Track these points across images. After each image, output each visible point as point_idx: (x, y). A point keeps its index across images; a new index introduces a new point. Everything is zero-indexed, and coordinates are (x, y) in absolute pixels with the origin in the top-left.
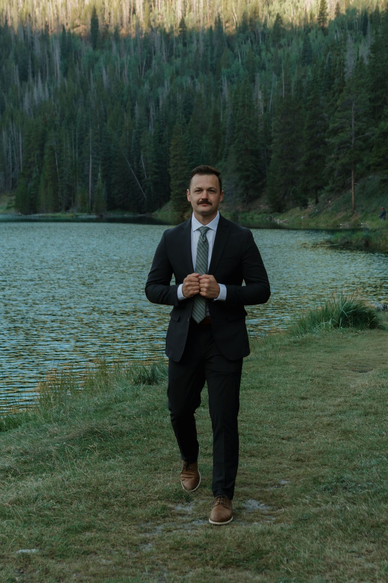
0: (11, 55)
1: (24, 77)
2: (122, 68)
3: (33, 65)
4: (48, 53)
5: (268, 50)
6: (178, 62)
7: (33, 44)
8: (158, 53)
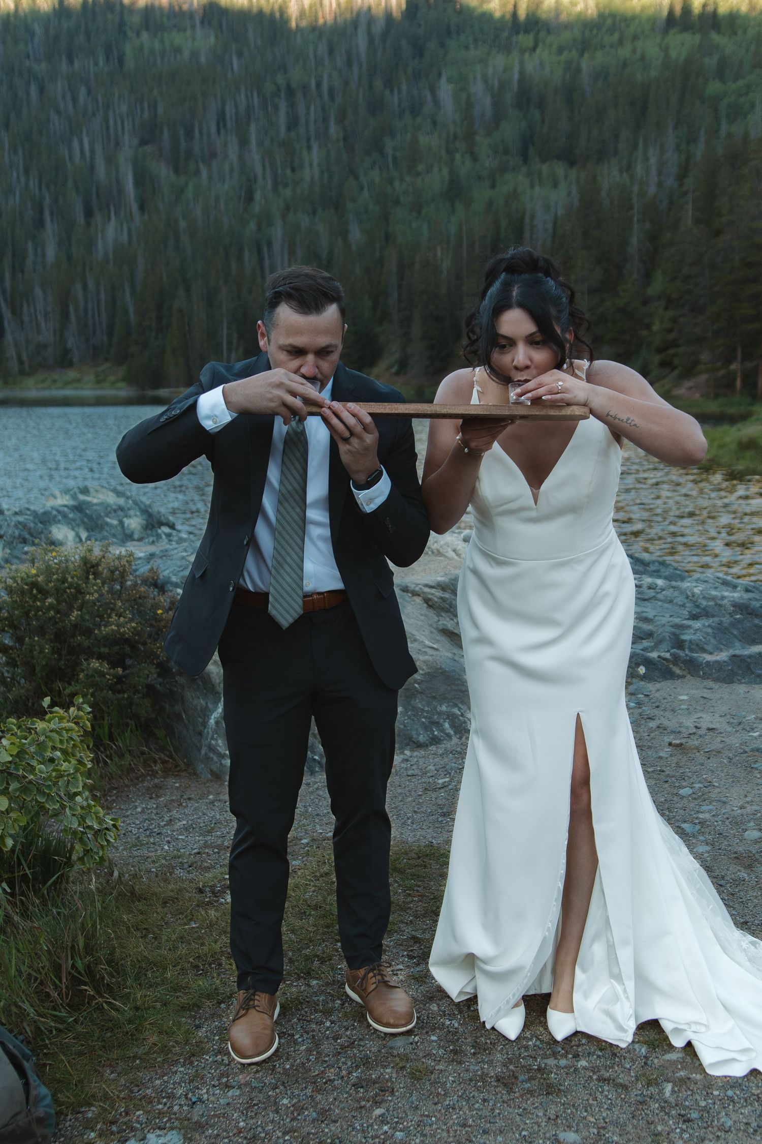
0: (70, 183)
1: (89, 213)
2: (217, 199)
3: (98, 195)
4: (117, 179)
5: (402, 180)
6: (288, 192)
7: (92, 168)
8: (261, 181)
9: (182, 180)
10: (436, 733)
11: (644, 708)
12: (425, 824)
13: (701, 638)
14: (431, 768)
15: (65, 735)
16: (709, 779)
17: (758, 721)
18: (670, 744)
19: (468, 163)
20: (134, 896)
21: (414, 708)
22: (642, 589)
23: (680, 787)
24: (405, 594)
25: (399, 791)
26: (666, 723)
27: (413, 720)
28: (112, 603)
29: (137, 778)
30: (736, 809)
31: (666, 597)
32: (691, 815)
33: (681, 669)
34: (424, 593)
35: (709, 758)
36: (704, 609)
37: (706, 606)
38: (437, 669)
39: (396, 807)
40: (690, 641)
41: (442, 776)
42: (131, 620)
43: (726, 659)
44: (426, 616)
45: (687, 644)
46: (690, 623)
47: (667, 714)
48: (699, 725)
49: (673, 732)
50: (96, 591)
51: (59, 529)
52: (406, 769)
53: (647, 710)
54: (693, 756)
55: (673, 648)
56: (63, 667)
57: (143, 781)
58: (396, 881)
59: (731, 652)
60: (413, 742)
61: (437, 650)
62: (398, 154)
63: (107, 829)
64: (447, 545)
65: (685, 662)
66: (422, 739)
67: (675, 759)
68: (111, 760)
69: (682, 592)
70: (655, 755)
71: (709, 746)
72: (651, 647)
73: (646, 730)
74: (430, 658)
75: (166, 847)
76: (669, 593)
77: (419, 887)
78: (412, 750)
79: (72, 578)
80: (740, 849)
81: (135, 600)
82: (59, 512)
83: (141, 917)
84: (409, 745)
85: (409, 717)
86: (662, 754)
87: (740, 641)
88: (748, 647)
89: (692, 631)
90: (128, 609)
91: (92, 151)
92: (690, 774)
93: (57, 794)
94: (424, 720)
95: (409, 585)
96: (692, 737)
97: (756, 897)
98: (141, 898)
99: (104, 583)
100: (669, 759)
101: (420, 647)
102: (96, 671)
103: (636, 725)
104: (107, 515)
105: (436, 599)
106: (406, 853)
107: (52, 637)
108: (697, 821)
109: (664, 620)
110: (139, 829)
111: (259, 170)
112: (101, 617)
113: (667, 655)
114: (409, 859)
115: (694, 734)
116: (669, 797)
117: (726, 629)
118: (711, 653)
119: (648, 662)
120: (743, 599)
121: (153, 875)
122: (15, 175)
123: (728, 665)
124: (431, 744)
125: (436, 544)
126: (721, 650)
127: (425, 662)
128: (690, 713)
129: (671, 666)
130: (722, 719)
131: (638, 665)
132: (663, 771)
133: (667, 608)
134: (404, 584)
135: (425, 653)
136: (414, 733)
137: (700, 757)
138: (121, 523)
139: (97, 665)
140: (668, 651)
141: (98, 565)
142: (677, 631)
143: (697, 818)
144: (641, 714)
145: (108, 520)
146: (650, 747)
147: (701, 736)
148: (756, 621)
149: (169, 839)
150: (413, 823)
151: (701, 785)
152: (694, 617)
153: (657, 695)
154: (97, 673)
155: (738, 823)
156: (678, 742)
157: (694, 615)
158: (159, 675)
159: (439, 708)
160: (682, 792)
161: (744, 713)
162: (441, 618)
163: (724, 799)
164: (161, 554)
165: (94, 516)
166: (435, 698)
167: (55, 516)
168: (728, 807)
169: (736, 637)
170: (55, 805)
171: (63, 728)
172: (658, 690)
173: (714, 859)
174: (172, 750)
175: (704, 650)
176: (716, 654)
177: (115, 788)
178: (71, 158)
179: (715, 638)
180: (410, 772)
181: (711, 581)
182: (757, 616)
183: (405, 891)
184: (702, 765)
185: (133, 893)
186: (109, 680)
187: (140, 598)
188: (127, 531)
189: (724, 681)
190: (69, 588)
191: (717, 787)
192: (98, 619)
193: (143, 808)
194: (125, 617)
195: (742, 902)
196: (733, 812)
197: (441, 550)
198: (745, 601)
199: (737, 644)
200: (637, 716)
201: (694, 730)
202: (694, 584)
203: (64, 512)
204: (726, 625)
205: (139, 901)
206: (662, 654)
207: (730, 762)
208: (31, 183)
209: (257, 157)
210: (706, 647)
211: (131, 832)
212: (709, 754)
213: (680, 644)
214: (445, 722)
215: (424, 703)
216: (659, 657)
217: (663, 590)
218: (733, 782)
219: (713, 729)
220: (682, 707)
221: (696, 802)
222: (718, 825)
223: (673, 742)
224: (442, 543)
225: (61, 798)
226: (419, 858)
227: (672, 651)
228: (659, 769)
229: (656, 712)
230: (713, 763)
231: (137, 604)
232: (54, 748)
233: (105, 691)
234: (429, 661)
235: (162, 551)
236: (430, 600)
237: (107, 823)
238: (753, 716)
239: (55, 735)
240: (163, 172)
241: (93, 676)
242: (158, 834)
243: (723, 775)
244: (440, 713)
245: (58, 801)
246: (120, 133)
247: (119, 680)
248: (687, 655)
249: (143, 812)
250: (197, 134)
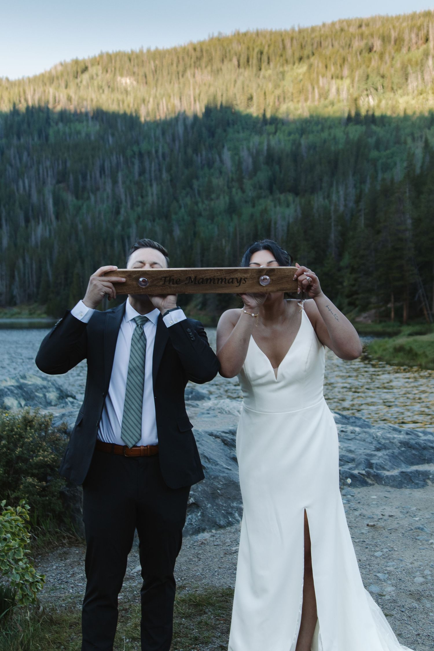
0: (17, 204)
1: (27, 221)
2: (100, 213)
3: (33, 210)
4: (44, 202)
5: (203, 203)
6: (139, 209)
7: (30, 196)
8: (124, 203)
9: (80, 202)
10: (230, 519)
11: (351, 504)
12: (226, 575)
13: (383, 462)
14: (228, 540)
15: (14, 524)
16: (392, 546)
17: (418, 511)
18: (368, 525)
19: (240, 193)
20: (52, 622)
21: (217, 505)
22: (347, 434)
23: (375, 551)
24: (211, 437)
25: (209, 554)
26: (365, 512)
27: (217, 512)
28: (40, 443)
29: (53, 548)
30: (409, 564)
31: (361, 438)
32: (382, 568)
33: (372, 480)
34: (222, 436)
35: (391, 533)
36: (383, 445)
37: (385, 443)
38: (231, 481)
39: (208, 565)
40: (376, 464)
41: (235, 545)
42: (51, 453)
43: (397, 474)
44: (223, 450)
45: (374, 465)
46: (376, 453)
47: (366, 507)
48: (383, 514)
49: (369, 518)
50: (31, 437)
51: (8, 399)
52: (213, 541)
53: (353, 505)
54: (381, 532)
55: (366, 468)
56: (10, 481)
57: (57, 549)
58: (210, 611)
59: (400, 470)
60: (217, 525)
61: (230, 470)
62: (201, 189)
63: (37, 581)
64: (234, 408)
65: (374, 476)
66: (222, 523)
67: (371, 534)
68: (38, 537)
69: (370, 435)
70: (359, 532)
71: (390, 526)
72: (354, 467)
73: (353, 517)
74: (226, 475)
75: (71, 591)
76: (363, 435)
77: (224, 614)
78: (216, 530)
79: (17, 429)
80: (412, 589)
81: (53, 441)
82: (8, 389)
83: (56, 635)
84: (214, 526)
85: (215, 510)
86: (363, 531)
87: (405, 463)
88: (409, 467)
89: (377, 458)
90: (50, 447)
91: (30, 186)
92: (380, 543)
93: (7, 560)
94: (223, 512)
95: (213, 432)
96: (380, 520)
97: (424, 618)
98: (56, 623)
99: (35, 431)
100: (368, 534)
101: (220, 468)
102: (30, 483)
103: (347, 513)
104: (37, 391)
105: (229, 440)
106: (215, 593)
107: (5, 463)
108: (386, 572)
109: (361, 451)
110: (54, 579)
111: (123, 197)
112: (34, 452)
113: (364, 472)
114: (217, 597)
115: (381, 519)
116: (369, 557)
117: (396, 456)
118: (388, 471)
119: (352, 476)
120: (405, 439)
121: (63, 609)
123: (399, 478)
124: (228, 526)
125: (228, 408)
126: (394, 469)
127: (223, 477)
128: (378, 507)
129: (366, 478)
130: (397, 510)
131: (347, 478)
132: (364, 542)
133: (362, 445)
134: (210, 432)
135: (224, 472)
136: (217, 519)
137: (386, 533)
138: (45, 396)
139: (31, 480)
140: (364, 470)
141: (32, 421)
142: (369, 458)
143: (386, 570)
144: (350, 507)
145: (37, 394)
146: (356, 527)
147: (385, 520)
148: (414, 452)
149: (73, 585)
150: (218, 575)
151: (387, 550)
152: (378, 450)
153: (359, 495)
154: (30, 485)
155: (410, 573)
156: (372, 524)
157: (378, 448)
158: (67, 486)
159: (232, 505)
160: (376, 554)
161: (409, 506)
162: (232, 451)
163: (401, 558)
164: (69, 414)
165: (29, 392)
166: (229, 498)
167: (6, 392)
168: (403, 563)
169: (403, 461)
170: (6, 567)
171: (12, 520)
172: (359, 493)
173: (398, 595)
174: (74, 531)
175: (384, 469)
176: (391, 471)
177: (39, 554)
178: (18, 190)
179: (390, 462)
180: (216, 543)
181: (387, 429)
182: (414, 449)
183: (215, 617)
184: (387, 537)
185: (51, 620)
186: (38, 489)
187: (56, 440)
188: (48, 401)
189: (397, 487)
190: (15, 435)
191: (397, 551)
192: (32, 453)
193: (57, 566)
194: (47, 452)
195: (415, 622)
196: (406, 566)
197: (231, 411)
198: (406, 440)
199: (403, 465)
200: (347, 508)
201: (381, 517)
202: (377, 430)
203: (11, 389)
204: (396, 454)
205: (55, 625)
206: (361, 472)
207: (403, 536)
209: (122, 190)
210: (386, 467)
211: (50, 581)
212: (391, 531)
213: (370, 465)
214: (235, 512)
215: (223, 501)
216: (359, 473)
217: (359, 434)
218: (406, 548)
219: (392, 516)
220: (374, 503)
221: (385, 560)
222: (399, 574)
223: (370, 524)
224: (231, 407)
225: (10, 563)
226: (223, 596)
227: (367, 469)
228: (362, 540)
229: (359, 506)
230: (393, 536)
231: (54, 443)
232: (7, 532)
233: (35, 496)
234: (226, 477)
235: (69, 413)
236: (225, 440)
237: (37, 578)
238: (415, 508)
239: (7, 524)
240: (69, 198)
241: (28, 487)
242: (66, 582)
243: (399, 543)
244: (232, 508)
245: (8, 565)
246: (45, 176)
247: (44, 489)
248: (375, 472)
249: (57, 569)
250: (89, 177)
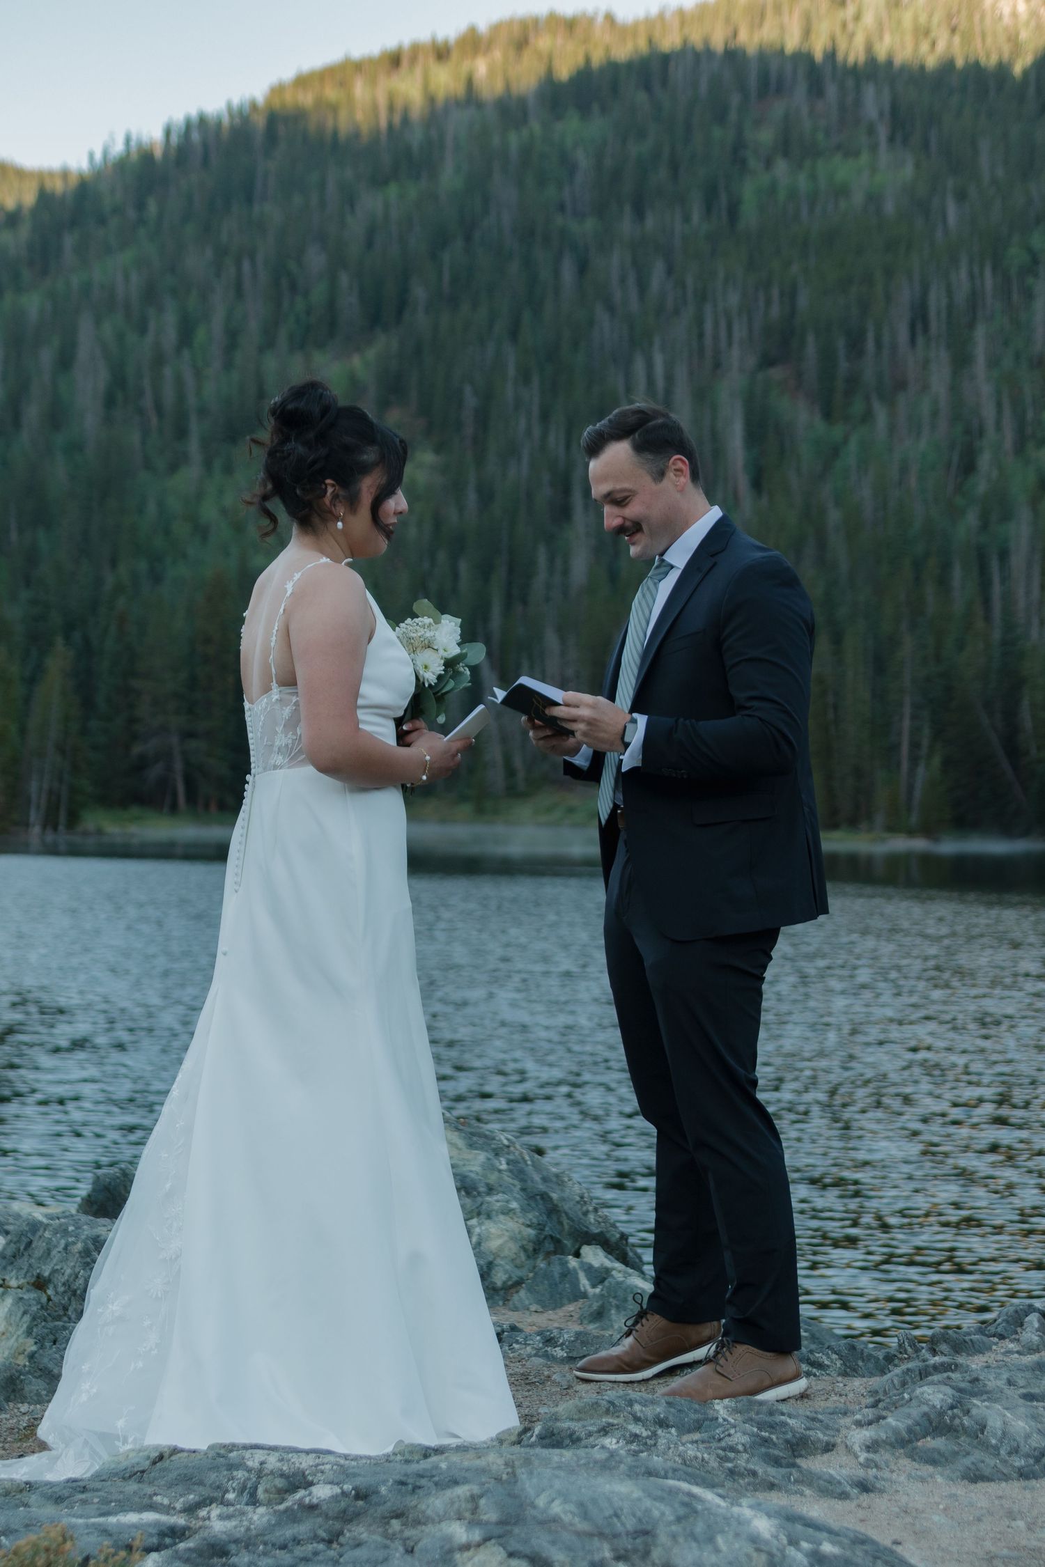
2: (904, 469)
4: (714, 430)
9: (838, 431)
91: (669, 378)
111: (989, 411)
122: (523, 423)
208: (551, 439)
209: (986, 389)
240: (802, 417)
246: (723, 345)
250: (870, 345)
